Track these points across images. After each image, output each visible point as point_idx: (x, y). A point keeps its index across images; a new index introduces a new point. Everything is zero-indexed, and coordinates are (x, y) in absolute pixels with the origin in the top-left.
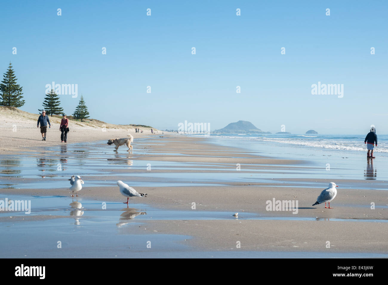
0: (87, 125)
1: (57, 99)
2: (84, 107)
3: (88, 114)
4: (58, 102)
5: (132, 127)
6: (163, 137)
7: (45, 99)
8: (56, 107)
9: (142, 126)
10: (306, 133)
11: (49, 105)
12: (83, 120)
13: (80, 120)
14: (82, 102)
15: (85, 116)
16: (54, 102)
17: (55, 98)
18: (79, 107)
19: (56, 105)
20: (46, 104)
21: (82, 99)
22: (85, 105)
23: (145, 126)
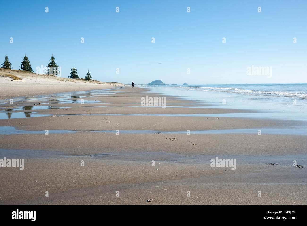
0: (90, 82)
1: (76, 71)
2: (90, 75)
3: (91, 78)
4: (77, 72)
5: (111, 83)
6: (122, 88)
7: (71, 71)
8: (76, 75)
9: (116, 83)
10: (183, 84)
11: (73, 74)
12: (89, 80)
13: (88, 80)
14: (88, 72)
15: (90, 79)
16: (75, 73)
17: (75, 70)
18: (87, 74)
19: (76, 74)
20: (72, 74)
21: (88, 71)
22: (90, 74)
23: (118, 83)
